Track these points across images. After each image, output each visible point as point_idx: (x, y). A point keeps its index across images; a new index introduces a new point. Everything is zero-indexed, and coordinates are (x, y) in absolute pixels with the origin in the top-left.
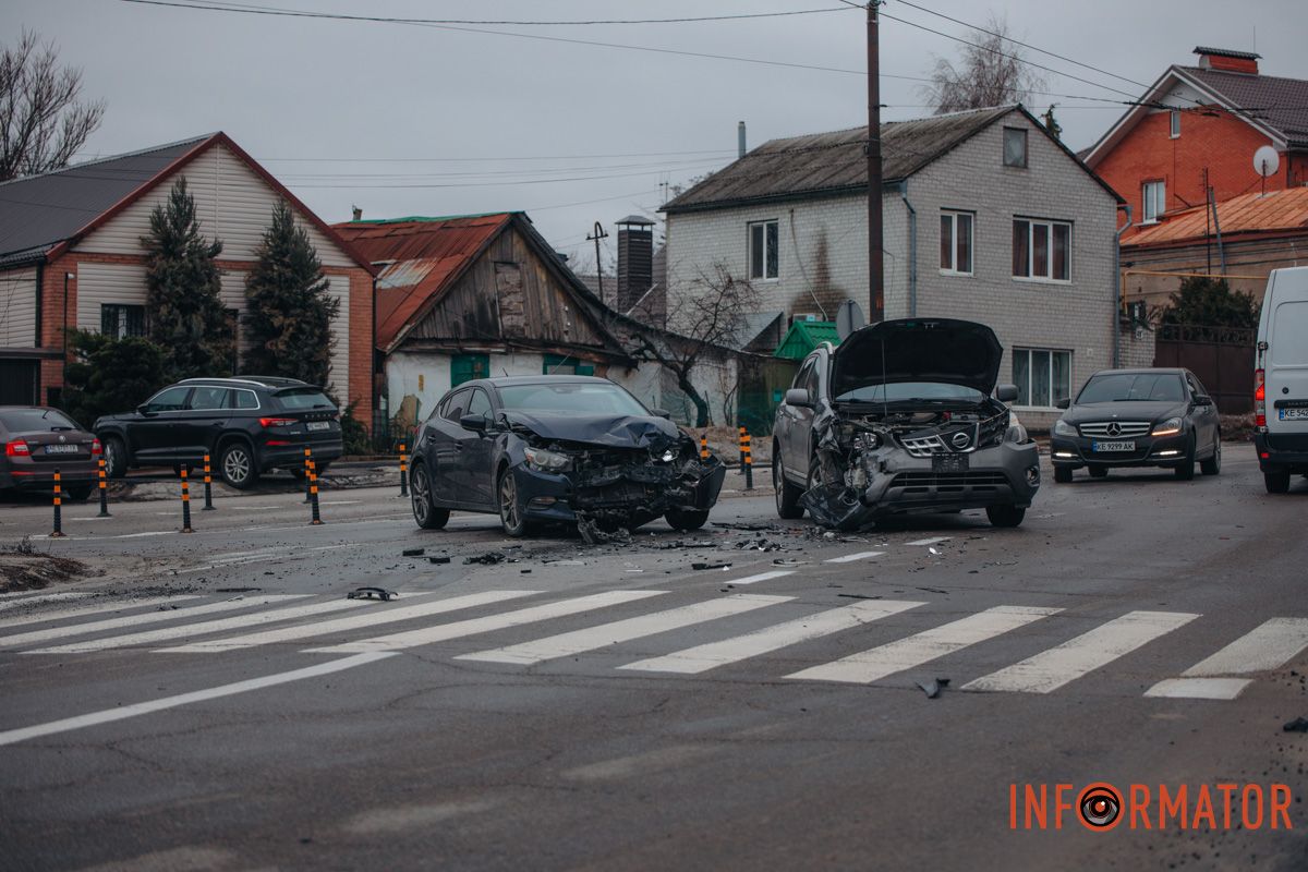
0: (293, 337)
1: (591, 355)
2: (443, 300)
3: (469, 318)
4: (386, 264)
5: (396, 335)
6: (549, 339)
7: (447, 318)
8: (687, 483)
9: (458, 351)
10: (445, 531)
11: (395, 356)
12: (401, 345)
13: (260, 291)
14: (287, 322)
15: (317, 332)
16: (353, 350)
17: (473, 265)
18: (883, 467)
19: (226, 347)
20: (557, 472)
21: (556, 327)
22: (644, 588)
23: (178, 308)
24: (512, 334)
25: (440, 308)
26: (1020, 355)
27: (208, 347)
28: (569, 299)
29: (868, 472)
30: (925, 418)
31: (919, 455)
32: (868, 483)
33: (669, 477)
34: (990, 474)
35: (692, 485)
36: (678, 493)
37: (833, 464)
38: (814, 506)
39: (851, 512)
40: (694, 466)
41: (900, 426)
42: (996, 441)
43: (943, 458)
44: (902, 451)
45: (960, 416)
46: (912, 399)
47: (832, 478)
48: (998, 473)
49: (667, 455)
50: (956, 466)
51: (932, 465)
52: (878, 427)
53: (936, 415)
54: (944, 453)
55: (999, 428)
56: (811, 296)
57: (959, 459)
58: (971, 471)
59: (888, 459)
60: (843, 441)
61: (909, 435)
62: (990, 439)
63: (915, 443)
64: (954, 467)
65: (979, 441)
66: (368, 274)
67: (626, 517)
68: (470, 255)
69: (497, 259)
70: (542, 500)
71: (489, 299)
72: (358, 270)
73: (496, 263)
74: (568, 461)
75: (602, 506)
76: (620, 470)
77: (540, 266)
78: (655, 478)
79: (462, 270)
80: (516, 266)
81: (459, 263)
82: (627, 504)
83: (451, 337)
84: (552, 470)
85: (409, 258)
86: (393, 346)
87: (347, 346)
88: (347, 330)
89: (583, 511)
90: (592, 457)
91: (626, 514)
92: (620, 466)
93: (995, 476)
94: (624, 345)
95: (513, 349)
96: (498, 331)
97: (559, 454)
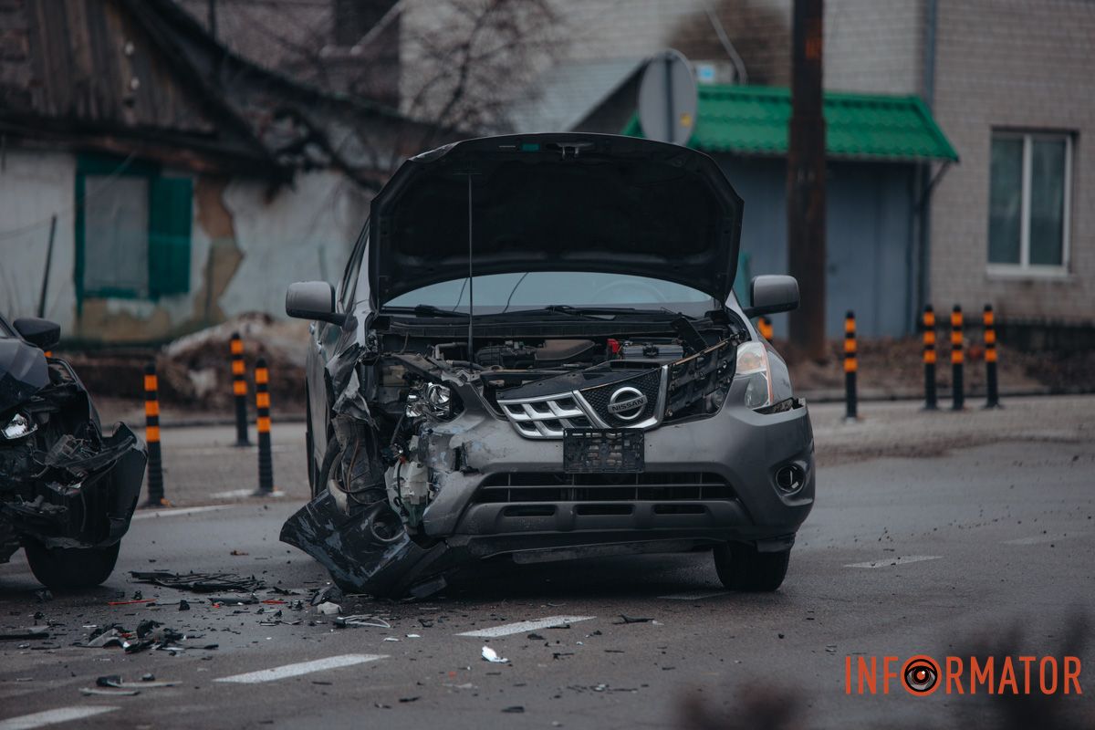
1: (187, 154)
6: (88, 116)
18: (460, 459)
21: (104, 89)
29: (431, 471)
30: (567, 352)
31: (536, 434)
32: (432, 493)
33: (16, 474)
34: (693, 476)
35: (69, 493)
36: (37, 509)
37: (364, 449)
38: (313, 542)
39: (390, 556)
40: (72, 451)
41: (501, 370)
42: (709, 405)
43: (590, 442)
44: (502, 424)
45: (641, 347)
46: (551, 308)
47: (360, 481)
48: (710, 476)
49: (14, 423)
50: (616, 459)
51: (565, 456)
52: (454, 372)
53: (594, 344)
54: (591, 431)
55: (713, 377)
56: (709, 23)
57: (622, 444)
58: (648, 470)
59: (471, 443)
60: (386, 401)
61: (517, 392)
62: (693, 400)
63: (528, 407)
64: (611, 461)
65: (667, 404)
93: (705, 481)
94: (262, 133)
95: (4, 138)
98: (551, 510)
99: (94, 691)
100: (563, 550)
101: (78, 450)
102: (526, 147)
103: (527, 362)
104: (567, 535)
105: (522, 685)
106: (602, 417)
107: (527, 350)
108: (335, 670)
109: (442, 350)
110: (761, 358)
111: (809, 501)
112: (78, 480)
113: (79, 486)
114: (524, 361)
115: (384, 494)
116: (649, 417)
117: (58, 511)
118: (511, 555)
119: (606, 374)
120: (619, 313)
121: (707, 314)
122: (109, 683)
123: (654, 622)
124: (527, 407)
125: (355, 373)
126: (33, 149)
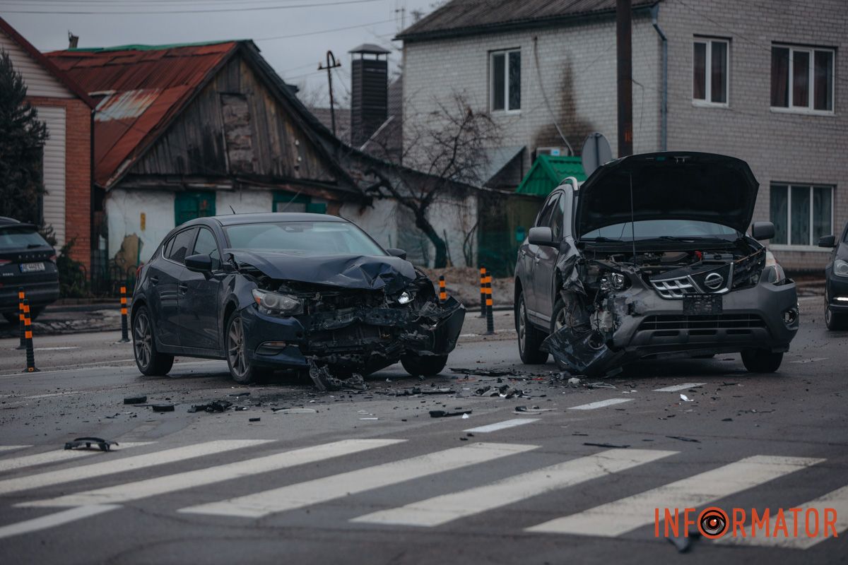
1: (323, 192)
2: (166, 134)
3: (194, 152)
4: (104, 96)
5: (116, 171)
6: (278, 175)
7: (170, 153)
8: (425, 326)
9: (182, 188)
10: (169, 378)
11: (115, 193)
12: (121, 182)
17: (197, 97)
18: (631, 309)
20: (287, 316)
21: (286, 163)
22: (379, 437)
24: (240, 169)
25: (163, 142)
26: (778, 190)
28: (300, 134)
29: (615, 315)
30: (676, 258)
31: (669, 296)
32: (616, 326)
33: (405, 320)
34: (746, 316)
35: (431, 329)
36: (415, 337)
37: (578, 306)
38: (558, 350)
39: (598, 356)
40: (432, 309)
41: (649, 266)
42: (752, 282)
43: (696, 300)
44: (652, 292)
45: (712, 255)
46: (662, 237)
47: (577, 321)
48: (753, 316)
49: (403, 296)
50: (709, 308)
51: (684, 307)
52: (626, 268)
53: (687, 254)
54: (696, 295)
55: (754, 268)
56: (556, 129)
57: (711, 300)
58: (724, 313)
59: (637, 302)
60: (590, 282)
61: (659, 276)
62: (745, 279)
63: (665, 284)
64: (707, 309)
65: (733, 282)
66: (85, 106)
67: (360, 362)
68: (194, 86)
69: (223, 90)
70: (272, 345)
71: (215, 132)
72: (74, 101)
73: (222, 94)
74: (299, 303)
75: (335, 351)
76: (354, 313)
77: (269, 97)
78: (390, 321)
79: (186, 101)
80: (243, 98)
81: (183, 94)
82: (362, 348)
83: (174, 172)
84: (282, 313)
85: (131, 89)
86: (113, 182)
87: (63, 182)
88: (63, 165)
89: (314, 356)
90: (324, 300)
91: (360, 360)
92: (354, 309)
93: (751, 318)
94: (358, 181)
95: (241, 186)
96: (225, 166)
97: (289, 295)
98: (677, 333)
101: (434, 309)
102: (659, 159)
103: (659, 262)
104: (684, 345)
106: (701, 288)
107: (657, 257)
109: (615, 258)
110: (772, 259)
112: (435, 323)
113: (435, 326)
114: (657, 262)
115: (590, 327)
116: (724, 288)
117: (425, 338)
118: (655, 355)
119: (701, 268)
120: (695, 239)
122: (522, 409)
123: (739, 385)
124: (677, 282)
125: (575, 268)
126: (253, 191)
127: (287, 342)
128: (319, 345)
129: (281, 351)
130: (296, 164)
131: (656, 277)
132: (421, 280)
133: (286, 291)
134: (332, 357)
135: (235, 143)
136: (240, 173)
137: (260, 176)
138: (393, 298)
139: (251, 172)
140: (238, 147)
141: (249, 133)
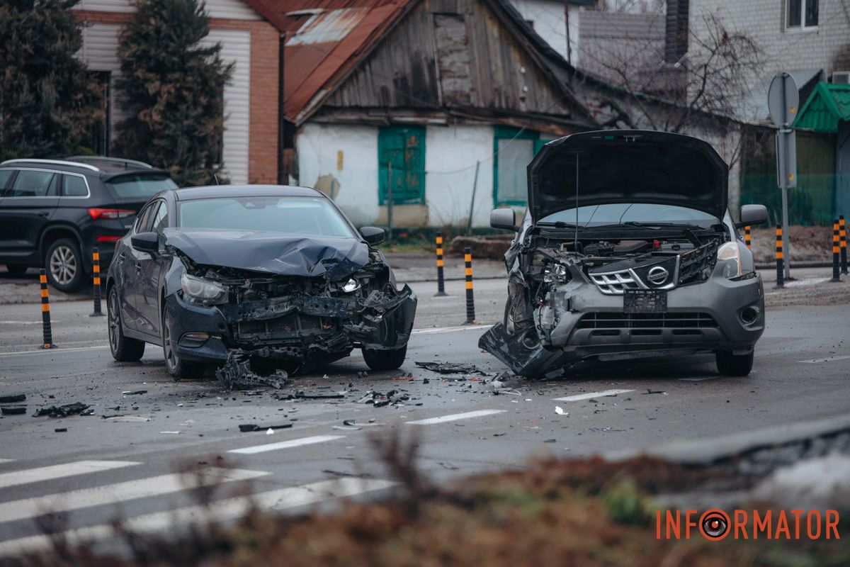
0: (171, 107)
1: (553, 127)
2: (369, 60)
3: (400, 82)
4: (310, 15)
5: (308, 103)
6: (501, 107)
7: (373, 82)
8: (369, 317)
9: (386, 121)
11: (308, 128)
12: (315, 115)
13: (134, 50)
14: (165, 89)
15: (203, 100)
16: (254, 121)
17: (407, 16)
18: (569, 305)
19: (87, 117)
20: (210, 305)
21: (510, 93)
23: (24, 71)
24: (455, 101)
25: (364, 70)
27: (64, 118)
28: (526, 58)
29: (555, 311)
30: (631, 247)
31: (609, 292)
32: (556, 323)
33: (349, 310)
34: (694, 315)
35: (376, 321)
36: (361, 329)
37: (524, 299)
38: (494, 348)
39: (533, 357)
40: (377, 298)
41: (594, 257)
42: (704, 276)
43: (638, 296)
44: (591, 286)
45: (672, 245)
46: (626, 223)
47: (521, 316)
48: (703, 315)
49: (349, 284)
50: (652, 305)
51: (624, 304)
52: (567, 258)
53: (647, 243)
54: (639, 290)
55: (705, 262)
57: (655, 297)
58: (669, 311)
59: (575, 297)
60: (534, 273)
61: (599, 269)
62: (694, 273)
63: (605, 278)
64: (649, 307)
65: (679, 276)
66: (272, 29)
67: (298, 355)
68: (402, 6)
69: (437, 10)
70: (194, 336)
71: (426, 58)
72: (261, 23)
73: (435, 14)
74: (224, 291)
75: (269, 343)
76: (291, 301)
77: (491, 18)
78: (331, 311)
79: (393, 22)
80: (460, 18)
81: (389, 14)
82: (300, 341)
83: (377, 105)
84: (205, 301)
85: (337, 8)
86: (304, 116)
87: (247, 116)
88: (247, 97)
89: (240, 349)
90: (255, 287)
91: (299, 353)
92: (290, 297)
93: (701, 317)
94: (595, 115)
95: (455, 120)
96: (437, 97)
97: (215, 283)
98: (617, 333)
99: (339, 427)
100: (625, 354)
101: (380, 298)
102: (607, 138)
103: (610, 252)
104: (626, 346)
105: (566, 427)
106: (644, 283)
107: (611, 246)
108: (471, 419)
109: (565, 246)
110: (735, 251)
111: (760, 328)
112: (381, 314)
113: (381, 317)
114: (609, 252)
115: (533, 323)
116: (670, 283)
117: (371, 330)
118: (597, 356)
119: (648, 260)
120: (663, 226)
121: (712, 226)
122: (349, 423)
123: (665, 393)
124: (617, 276)
125: (517, 259)
126: (471, 125)
127: (210, 334)
128: (249, 336)
129: (204, 343)
130: (522, 95)
131: (596, 270)
132: (376, 266)
133: (212, 277)
134: (264, 351)
135: (449, 71)
136: (455, 106)
137: (479, 108)
138: (339, 285)
139: (468, 104)
140: (452, 75)
141: (466, 59)
